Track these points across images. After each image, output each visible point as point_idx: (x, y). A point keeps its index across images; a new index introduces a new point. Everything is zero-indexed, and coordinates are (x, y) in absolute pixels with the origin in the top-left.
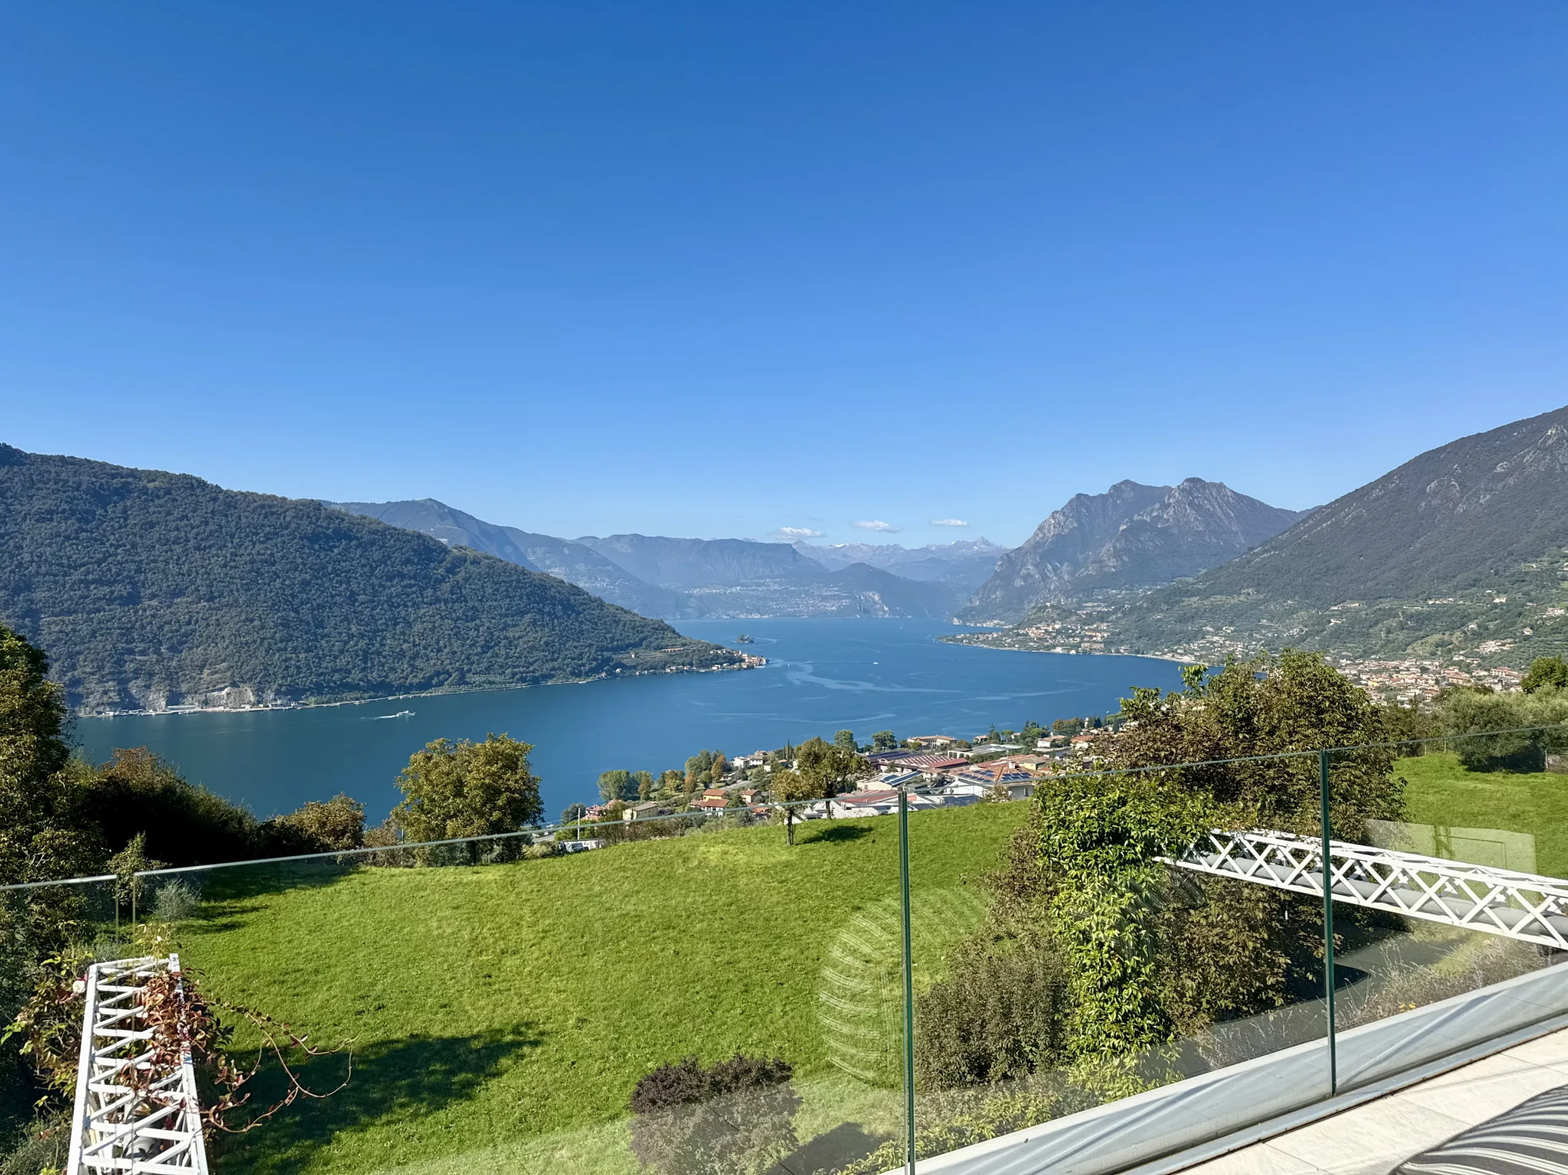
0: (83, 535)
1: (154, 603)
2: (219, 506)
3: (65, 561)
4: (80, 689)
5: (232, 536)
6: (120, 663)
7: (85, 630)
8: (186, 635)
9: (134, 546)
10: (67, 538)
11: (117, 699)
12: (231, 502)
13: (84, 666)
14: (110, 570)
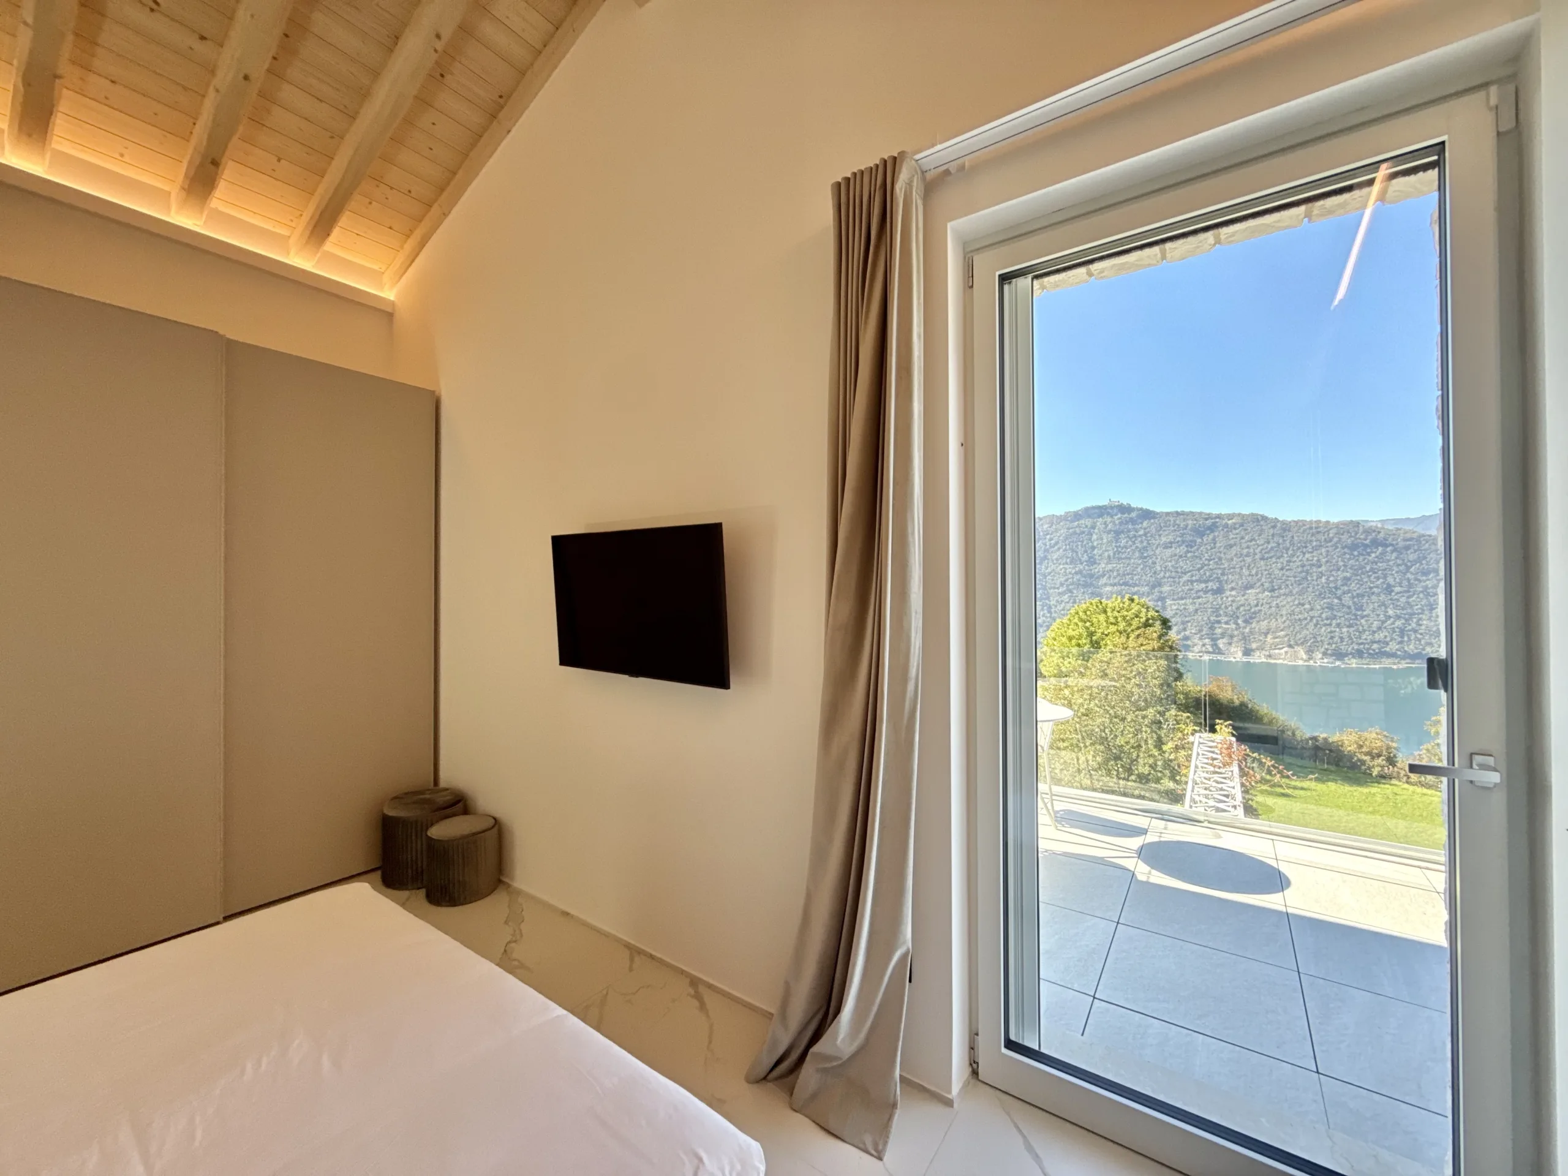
0: (1189, 555)
1: (1234, 593)
2: (1277, 531)
3: (1179, 570)
4: (1189, 643)
5: (1287, 549)
6: (1212, 628)
7: (1191, 608)
8: (1255, 613)
9: (1220, 559)
10: (1181, 556)
11: (1211, 650)
12: (1286, 527)
13: (1191, 630)
14: (1205, 574)
